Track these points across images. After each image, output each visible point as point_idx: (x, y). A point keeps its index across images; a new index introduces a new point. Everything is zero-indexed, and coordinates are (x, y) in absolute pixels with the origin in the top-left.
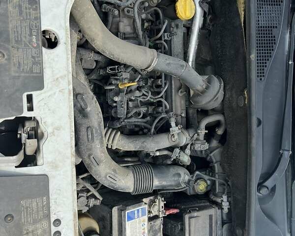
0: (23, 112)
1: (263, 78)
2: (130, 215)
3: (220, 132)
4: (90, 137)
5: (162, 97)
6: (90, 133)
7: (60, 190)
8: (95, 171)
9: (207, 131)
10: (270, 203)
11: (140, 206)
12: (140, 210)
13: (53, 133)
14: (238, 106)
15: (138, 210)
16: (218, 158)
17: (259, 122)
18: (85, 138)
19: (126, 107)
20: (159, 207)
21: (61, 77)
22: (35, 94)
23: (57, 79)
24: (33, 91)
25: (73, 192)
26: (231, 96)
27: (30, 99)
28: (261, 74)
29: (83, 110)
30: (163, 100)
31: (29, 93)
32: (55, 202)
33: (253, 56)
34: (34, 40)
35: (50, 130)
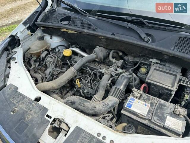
0: (50, 121)
1: (97, 29)
2: (128, 106)
3: (121, 54)
4: (82, 105)
5: (92, 72)
6: (81, 104)
7: (87, 125)
8: (98, 111)
9: (115, 59)
10: (156, 38)
11: (128, 99)
12: (130, 100)
13: (64, 115)
14: (105, 42)
15: (129, 101)
16: (132, 58)
17: (113, 34)
18: (83, 107)
19: (90, 89)
20: (136, 92)
21: (50, 101)
22: (48, 113)
23: (49, 103)
24: (46, 113)
25: (94, 122)
26: (102, 44)
27: (48, 116)
28: (95, 30)
29: (71, 102)
30: (93, 72)
31: (46, 115)
32: (90, 130)
33: (85, 31)
34: (33, 104)
35: (63, 115)
